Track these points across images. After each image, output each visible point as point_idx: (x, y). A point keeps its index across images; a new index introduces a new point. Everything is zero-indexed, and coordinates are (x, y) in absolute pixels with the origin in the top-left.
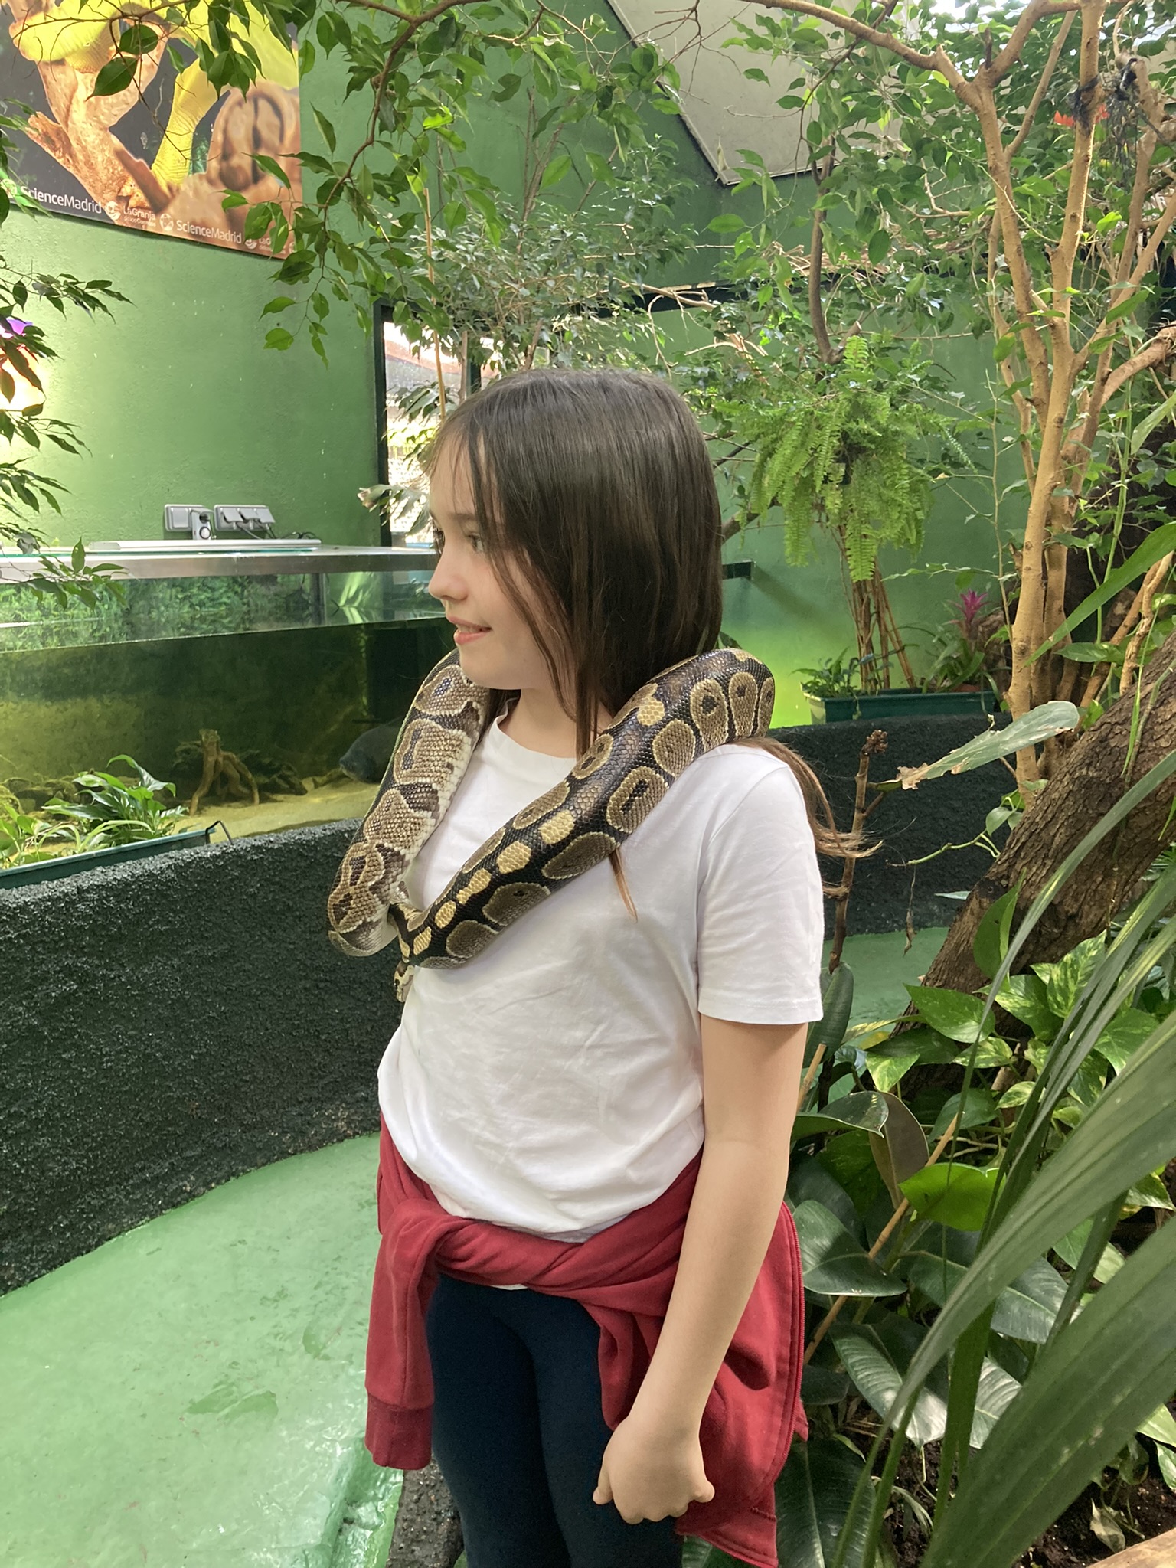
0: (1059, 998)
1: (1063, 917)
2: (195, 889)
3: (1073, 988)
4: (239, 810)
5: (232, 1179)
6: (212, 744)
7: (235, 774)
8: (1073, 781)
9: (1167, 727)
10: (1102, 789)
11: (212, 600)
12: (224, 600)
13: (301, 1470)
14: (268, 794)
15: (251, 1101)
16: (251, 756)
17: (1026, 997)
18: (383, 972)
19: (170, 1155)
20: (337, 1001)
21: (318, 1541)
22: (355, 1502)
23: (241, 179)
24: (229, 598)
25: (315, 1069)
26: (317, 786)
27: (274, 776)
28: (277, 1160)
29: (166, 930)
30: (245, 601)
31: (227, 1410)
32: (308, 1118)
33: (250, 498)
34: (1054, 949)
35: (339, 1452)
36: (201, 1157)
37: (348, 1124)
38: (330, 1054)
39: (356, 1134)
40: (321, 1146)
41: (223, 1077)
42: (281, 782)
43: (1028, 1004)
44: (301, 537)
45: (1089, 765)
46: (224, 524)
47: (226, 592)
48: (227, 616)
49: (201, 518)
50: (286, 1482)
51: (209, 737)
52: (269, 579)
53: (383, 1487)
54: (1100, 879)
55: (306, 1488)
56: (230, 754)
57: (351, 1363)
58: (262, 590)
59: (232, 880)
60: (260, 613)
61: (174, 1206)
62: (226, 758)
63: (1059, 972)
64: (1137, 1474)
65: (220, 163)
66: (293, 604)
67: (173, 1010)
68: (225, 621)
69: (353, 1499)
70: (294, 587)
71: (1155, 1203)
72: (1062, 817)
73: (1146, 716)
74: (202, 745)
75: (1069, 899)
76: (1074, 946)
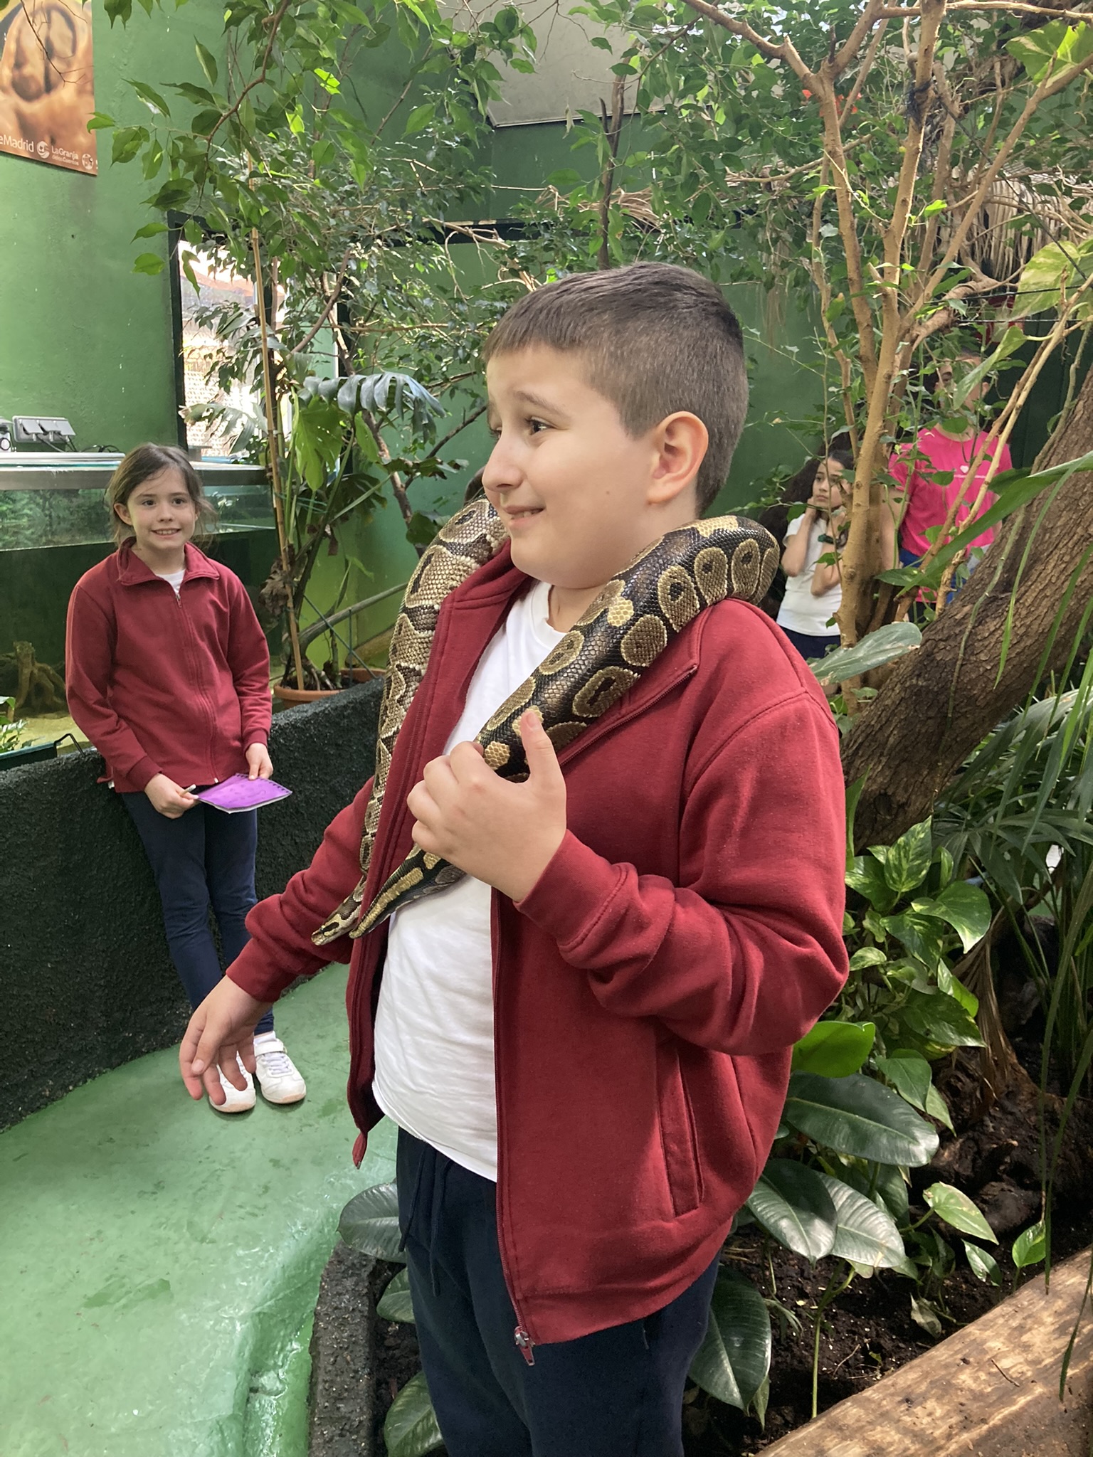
0: (895, 875)
1: (895, 806)
3: (905, 866)
4: (56, 722)
5: (89, 1080)
6: (27, 655)
7: (50, 686)
8: (906, 689)
9: (986, 643)
10: (930, 696)
11: (13, 512)
12: (26, 511)
13: (204, 1350)
15: (106, 1004)
17: (866, 874)
19: (29, 1062)
21: (230, 1412)
22: (257, 1372)
23: (33, 88)
24: (31, 509)
25: (165, 971)
28: (131, 1059)
30: (47, 512)
31: (123, 1301)
32: (161, 1016)
33: (49, 410)
34: (886, 833)
35: (238, 1328)
36: (59, 1061)
41: (79, 983)
43: (867, 881)
44: (101, 450)
45: (919, 676)
46: (23, 436)
47: (27, 504)
48: (30, 526)
49: (1, 429)
50: (192, 1362)
51: (24, 649)
52: (69, 493)
53: (282, 1356)
54: (926, 773)
55: (211, 1364)
56: (45, 666)
57: (238, 1245)
58: (64, 502)
60: (62, 525)
61: (33, 1111)
62: (40, 669)
63: (894, 853)
64: (947, 1269)
65: (12, 72)
66: (94, 516)
67: (32, 920)
68: (28, 532)
69: (256, 1369)
70: (95, 499)
71: (971, 1042)
72: (895, 720)
73: (967, 633)
74: (17, 657)
75: (900, 791)
76: (905, 830)
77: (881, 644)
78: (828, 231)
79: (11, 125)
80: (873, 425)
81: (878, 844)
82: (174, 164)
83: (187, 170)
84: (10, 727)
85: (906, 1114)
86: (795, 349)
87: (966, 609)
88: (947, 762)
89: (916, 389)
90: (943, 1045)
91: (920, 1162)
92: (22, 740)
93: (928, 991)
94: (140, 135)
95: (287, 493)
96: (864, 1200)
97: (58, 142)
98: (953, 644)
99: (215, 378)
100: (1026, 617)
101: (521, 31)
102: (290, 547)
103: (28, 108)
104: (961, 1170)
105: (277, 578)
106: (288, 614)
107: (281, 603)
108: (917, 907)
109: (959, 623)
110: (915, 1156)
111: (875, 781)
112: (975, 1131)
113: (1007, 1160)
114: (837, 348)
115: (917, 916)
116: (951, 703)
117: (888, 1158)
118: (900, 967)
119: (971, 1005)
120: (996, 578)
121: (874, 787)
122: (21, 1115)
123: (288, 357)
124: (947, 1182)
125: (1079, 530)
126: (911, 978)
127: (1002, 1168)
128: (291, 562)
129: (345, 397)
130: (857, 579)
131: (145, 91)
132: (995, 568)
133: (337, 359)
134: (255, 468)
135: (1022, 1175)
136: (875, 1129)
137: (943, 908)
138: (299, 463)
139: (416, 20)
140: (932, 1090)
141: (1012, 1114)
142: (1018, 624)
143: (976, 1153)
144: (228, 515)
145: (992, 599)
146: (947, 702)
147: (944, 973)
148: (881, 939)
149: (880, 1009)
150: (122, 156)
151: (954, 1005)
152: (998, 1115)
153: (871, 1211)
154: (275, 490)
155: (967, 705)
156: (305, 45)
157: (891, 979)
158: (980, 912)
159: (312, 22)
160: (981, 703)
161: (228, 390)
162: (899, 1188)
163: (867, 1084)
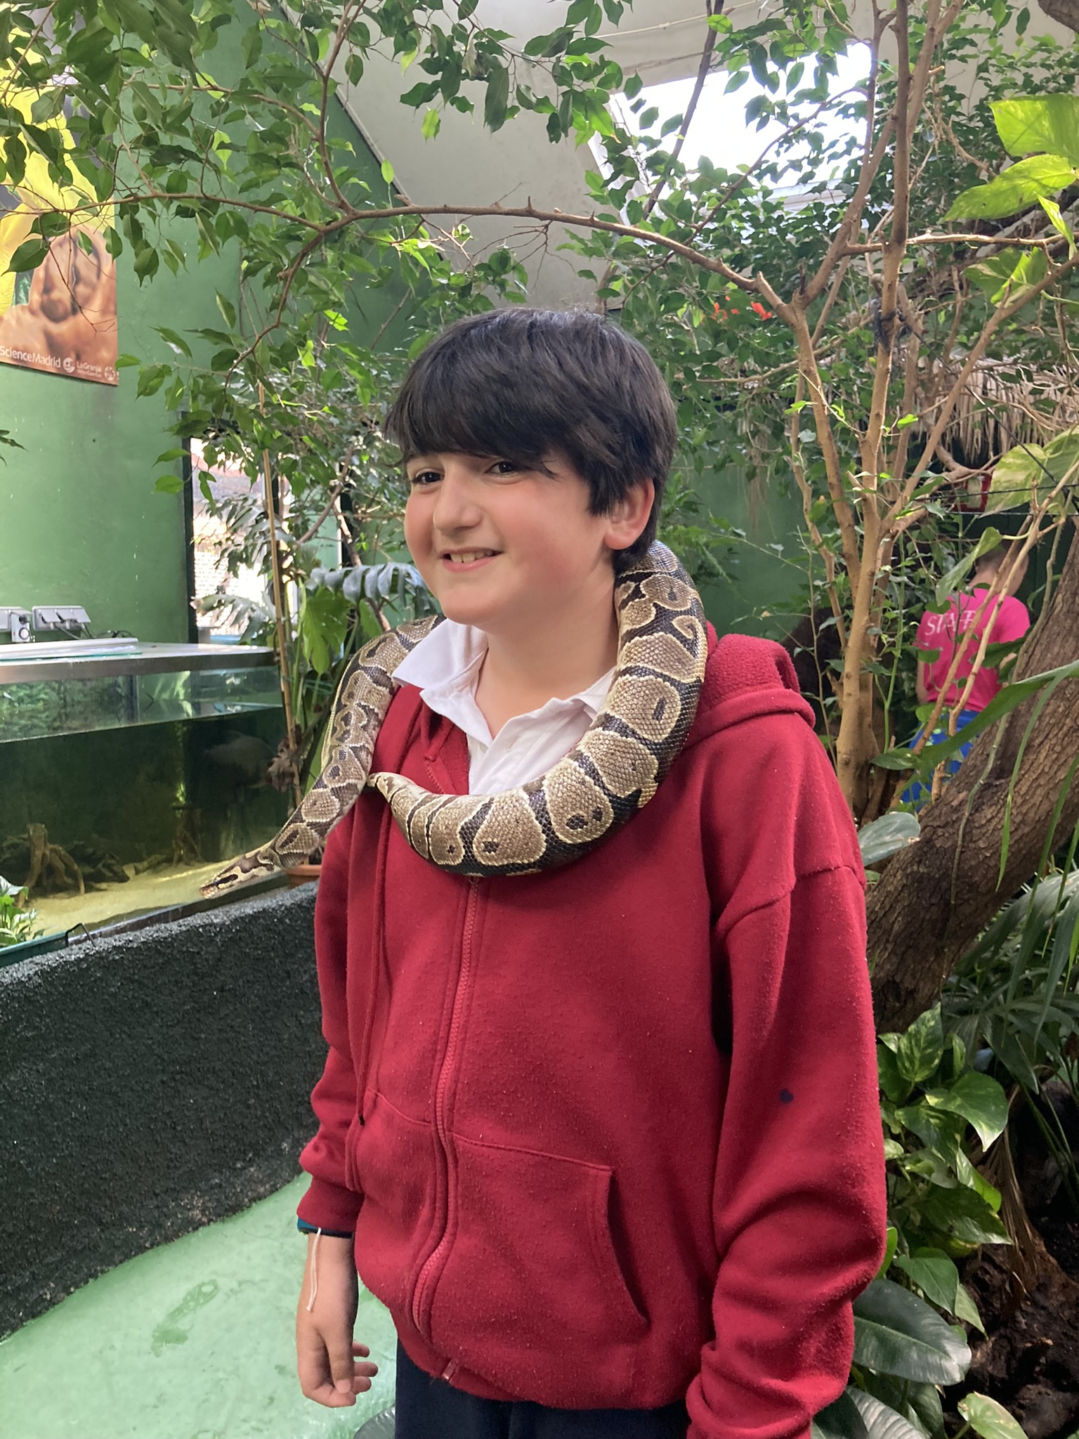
0: (907, 1064)
1: (903, 993)
2: (60, 993)
4: (66, 901)
5: (91, 1280)
7: (60, 865)
8: (907, 876)
9: (984, 830)
10: (932, 883)
11: (30, 696)
12: (43, 696)
14: (92, 883)
15: (110, 1198)
16: (76, 846)
18: (235, 1059)
19: (30, 1264)
20: (191, 1091)
23: (61, 310)
24: (47, 694)
25: (171, 1160)
26: (138, 872)
27: (100, 866)
28: (134, 1256)
29: (33, 1037)
30: (62, 696)
32: (165, 1210)
33: (66, 600)
34: (895, 1020)
36: (61, 1261)
37: (203, 1212)
38: (186, 1144)
39: (210, 1220)
40: (178, 1237)
41: (84, 1178)
42: (105, 871)
44: (115, 636)
45: (919, 863)
46: (41, 625)
48: (45, 710)
49: (21, 619)
51: (37, 831)
54: (933, 959)
56: (56, 846)
59: (95, 981)
61: (34, 1316)
62: (52, 851)
63: (905, 1041)
65: (42, 296)
66: (108, 701)
67: (38, 1115)
68: (43, 716)
71: (996, 1240)
72: (899, 908)
73: (964, 821)
74: (30, 839)
75: (908, 977)
76: (914, 1018)
77: (880, 836)
78: (807, 436)
79: (39, 344)
80: (859, 618)
81: (888, 1031)
82: (195, 398)
83: (207, 402)
84: (23, 916)
85: (935, 1325)
86: (780, 548)
87: (962, 796)
88: (954, 948)
89: (899, 579)
90: (966, 1242)
91: (953, 1380)
92: (35, 929)
93: (946, 1185)
94: (163, 372)
95: (295, 675)
96: (896, 1416)
97: (83, 357)
98: (951, 831)
99: (225, 562)
100: (1022, 805)
101: (514, 268)
102: (298, 727)
103: (54, 328)
104: (995, 1373)
105: (284, 756)
106: (294, 790)
107: (287, 780)
108: (932, 1100)
109: (956, 810)
110: (948, 1373)
111: (882, 968)
112: (1006, 1327)
113: (1043, 1360)
114: (821, 545)
115: (931, 1108)
116: (953, 890)
117: (917, 1374)
118: (919, 1161)
119: (993, 1199)
120: (990, 766)
121: (882, 974)
122: (22, 1321)
123: (294, 547)
124: (981, 1392)
125: (1068, 721)
126: (930, 1171)
127: (1037, 1369)
128: (299, 741)
129: (350, 587)
130: (853, 764)
131: (169, 335)
132: (988, 755)
133: (340, 544)
134: (263, 650)
135: (1058, 1376)
136: (904, 1343)
137: (959, 1101)
138: (306, 650)
139: (417, 263)
140: (960, 1288)
141: (1044, 1308)
142: (1015, 812)
143: (1008, 1353)
144: (237, 692)
145: (987, 786)
146: (949, 889)
147: (963, 1163)
148: (896, 1130)
149: (900, 1202)
150: (147, 390)
151: (975, 1197)
152: (1030, 1310)
153: (905, 1429)
154: (283, 673)
155: (969, 891)
156: (316, 291)
157: (911, 1173)
158: (997, 1106)
159: (323, 270)
160: (983, 889)
161: (236, 575)
162: (932, 1401)
163: (891, 1290)
